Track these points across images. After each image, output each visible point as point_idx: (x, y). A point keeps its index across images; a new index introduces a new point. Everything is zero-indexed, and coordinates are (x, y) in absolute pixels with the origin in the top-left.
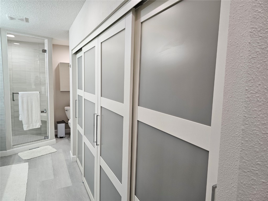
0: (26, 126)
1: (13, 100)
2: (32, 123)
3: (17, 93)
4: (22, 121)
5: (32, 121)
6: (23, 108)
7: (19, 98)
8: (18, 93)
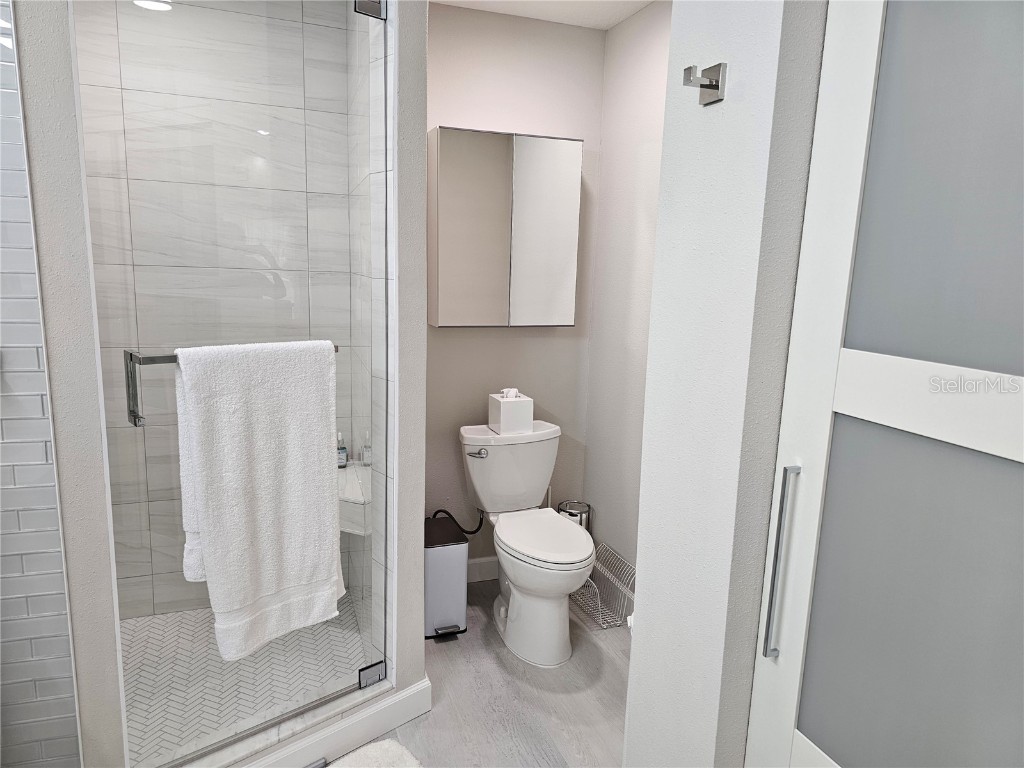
0: (240, 623)
1: (134, 416)
2: (277, 593)
3: (167, 353)
4: (203, 586)
5: (280, 577)
6: (212, 482)
7: (180, 402)
8: (173, 359)
